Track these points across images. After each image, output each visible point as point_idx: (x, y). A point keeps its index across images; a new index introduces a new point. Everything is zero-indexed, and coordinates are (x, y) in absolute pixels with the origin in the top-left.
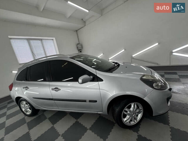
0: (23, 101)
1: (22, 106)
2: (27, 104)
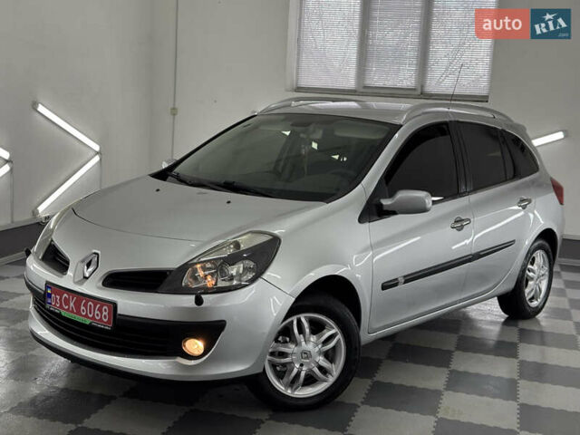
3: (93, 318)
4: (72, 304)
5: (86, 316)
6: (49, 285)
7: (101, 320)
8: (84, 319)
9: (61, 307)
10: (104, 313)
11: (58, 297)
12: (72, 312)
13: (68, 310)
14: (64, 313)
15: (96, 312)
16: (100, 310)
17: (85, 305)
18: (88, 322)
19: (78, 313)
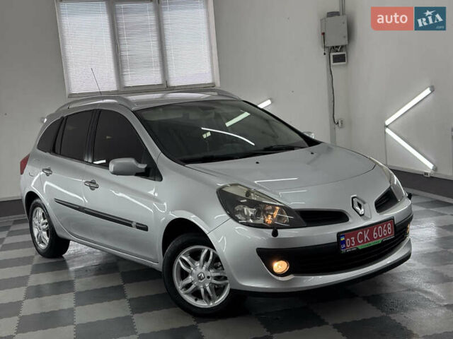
0: (38, 208)
1: (35, 221)
2: (44, 219)
3: (383, 236)
4: (366, 236)
5: (379, 238)
6: (339, 235)
7: (388, 234)
8: (377, 241)
9: (357, 243)
10: (389, 228)
11: (353, 238)
12: (367, 241)
13: (363, 242)
14: (360, 247)
15: (385, 230)
16: (386, 228)
17: (377, 231)
18: (380, 241)
19: (372, 239)
